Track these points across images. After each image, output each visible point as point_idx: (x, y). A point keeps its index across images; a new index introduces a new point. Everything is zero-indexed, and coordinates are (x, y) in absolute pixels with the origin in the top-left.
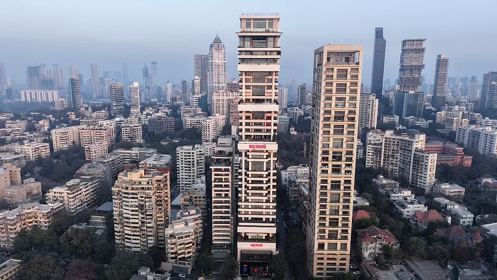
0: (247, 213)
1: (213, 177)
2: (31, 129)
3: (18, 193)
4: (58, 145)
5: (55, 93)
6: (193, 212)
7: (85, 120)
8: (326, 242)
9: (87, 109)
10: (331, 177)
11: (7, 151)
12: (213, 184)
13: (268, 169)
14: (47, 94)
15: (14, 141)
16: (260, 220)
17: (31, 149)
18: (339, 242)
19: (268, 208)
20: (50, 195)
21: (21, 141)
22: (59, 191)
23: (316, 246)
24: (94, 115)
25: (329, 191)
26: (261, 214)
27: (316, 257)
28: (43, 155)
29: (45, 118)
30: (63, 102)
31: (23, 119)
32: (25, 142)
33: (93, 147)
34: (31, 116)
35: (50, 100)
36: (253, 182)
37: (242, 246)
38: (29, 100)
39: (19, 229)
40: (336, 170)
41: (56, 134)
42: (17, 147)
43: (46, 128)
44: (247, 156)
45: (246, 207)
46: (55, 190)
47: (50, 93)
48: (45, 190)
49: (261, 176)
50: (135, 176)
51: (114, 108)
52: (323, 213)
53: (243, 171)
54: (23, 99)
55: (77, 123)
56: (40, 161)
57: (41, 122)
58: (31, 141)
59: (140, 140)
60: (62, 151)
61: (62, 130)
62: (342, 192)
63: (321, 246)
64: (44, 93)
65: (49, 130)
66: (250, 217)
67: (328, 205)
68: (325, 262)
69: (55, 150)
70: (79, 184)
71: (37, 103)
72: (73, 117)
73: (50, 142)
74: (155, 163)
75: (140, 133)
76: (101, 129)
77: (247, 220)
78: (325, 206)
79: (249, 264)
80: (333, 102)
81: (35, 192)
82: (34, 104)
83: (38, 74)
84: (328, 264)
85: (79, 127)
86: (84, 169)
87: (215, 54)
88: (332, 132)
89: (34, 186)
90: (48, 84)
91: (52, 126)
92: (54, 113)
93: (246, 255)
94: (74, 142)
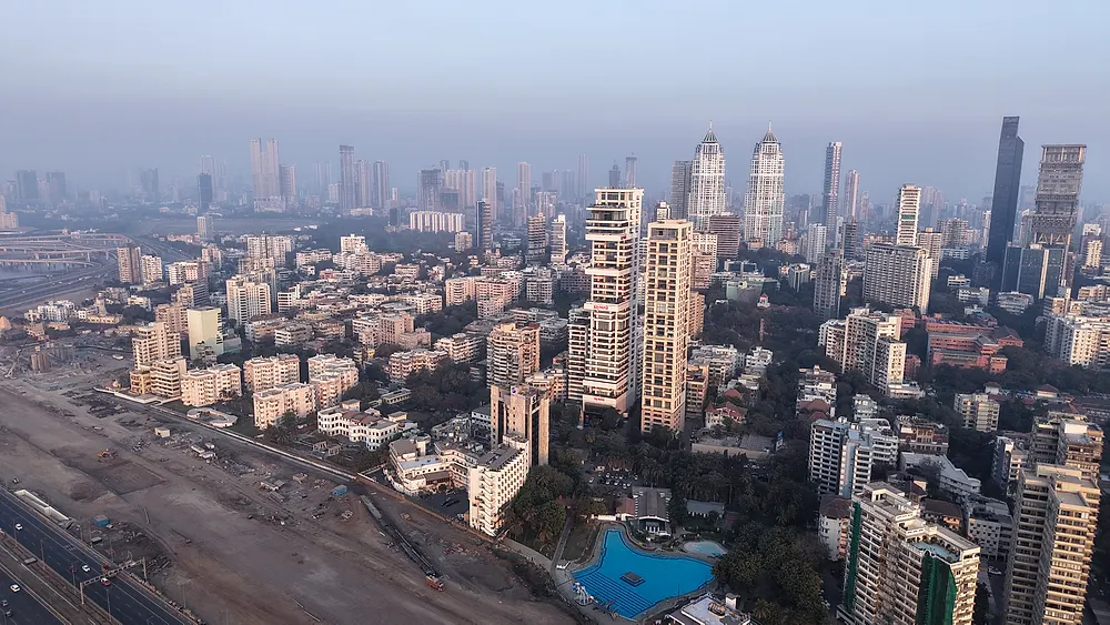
0: (593, 369)
1: (571, 335)
2: (423, 276)
3: (411, 340)
4: (451, 299)
5: (459, 217)
6: (561, 371)
7: (487, 269)
8: (652, 399)
9: (494, 251)
10: (656, 339)
11: (398, 301)
12: (570, 341)
13: (613, 330)
14: (446, 219)
15: (404, 291)
16: (605, 377)
17: (422, 301)
18: (664, 400)
19: (612, 366)
20: (438, 345)
21: (412, 292)
22: (445, 343)
23: (643, 402)
24: (500, 262)
25: (654, 352)
26: (606, 371)
27: (643, 412)
28: (435, 309)
29: (442, 264)
30: (466, 237)
31: (414, 263)
32: (416, 292)
33: (487, 304)
34: (424, 258)
35: (451, 229)
36: (600, 340)
37: (587, 399)
38: (420, 227)
39: (410, 370)
40: (661, 332)
41: (450, 285)
42: (408, 298)
43: (441, 276)
44: (595, 316)
45: (593, 363)
46: (442, 340)
47: (451, 217)
48: (434, 340)
49: (607, 336)
50: (507, 328)
51: (531, 252)
52: (650, 371)
53: (591, 329)
54: (413, 227)
55: (477, 272)
56: (430, 315)
57: (435, 269)
58: (422, 292)
59: (548, 301)
60: (454, 306)
61: (457, 281)
62: (665, 353)
63: (648, 402)
64: (442, 217)
65: (444, 279)
66: (596, 373)
67: (653, 364)
68: (652, 418)
69: (448, 305)
70: (464, 338)
71: (432, 233)
72: (475, 263)
73: (443, 294)
74: (547, 326)
75: (549, 291)
76: (500, 283)
77: (593, 375)
78: (650, 365)
79: (591, 415)
80: (657, 272)
81: (425, 341)
82: (428, 234)
83: (435, 184)
84: (655, 420)
85: (477, 278)
86: (473, 326)
87: (704, 161)
88: (656, 298)
89: (425, 336)
90: (449, 201)
91: (448, 276)
92: (452, 254)
93: (589, 407)
94: (469, 296)
